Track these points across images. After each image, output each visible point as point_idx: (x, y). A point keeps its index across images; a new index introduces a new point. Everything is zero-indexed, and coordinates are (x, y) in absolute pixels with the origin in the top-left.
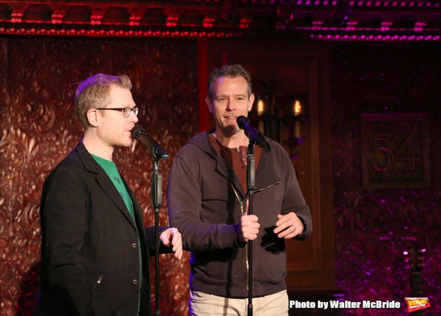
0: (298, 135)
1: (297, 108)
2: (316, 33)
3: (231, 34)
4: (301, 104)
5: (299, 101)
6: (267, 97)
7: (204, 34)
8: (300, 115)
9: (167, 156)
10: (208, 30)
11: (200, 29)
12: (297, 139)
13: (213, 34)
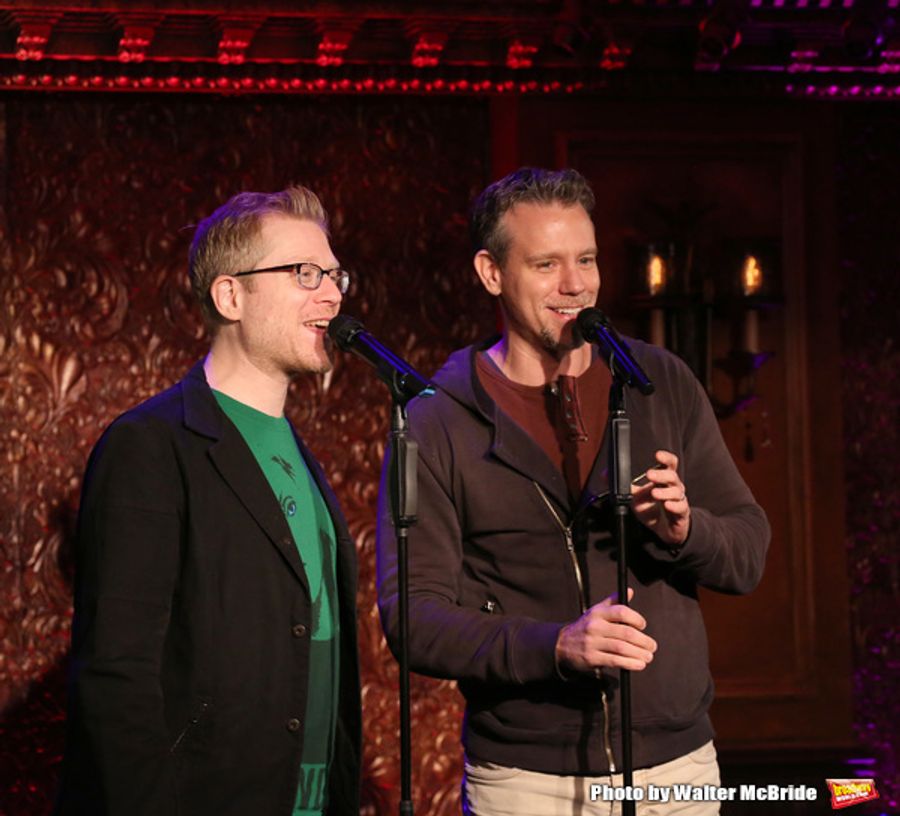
0: (753, 345)
1: (752, 274)
2: (801, 79)
3: (579, 85)
4: (760, 266)
5: (756, 258)
6: (672, 247)
7: (509, 85)
8: (759, 292)
9: (432, 392)
10: (520, 75)
11: (499, 73)
12: (750, 356)
13: (533, 85)
